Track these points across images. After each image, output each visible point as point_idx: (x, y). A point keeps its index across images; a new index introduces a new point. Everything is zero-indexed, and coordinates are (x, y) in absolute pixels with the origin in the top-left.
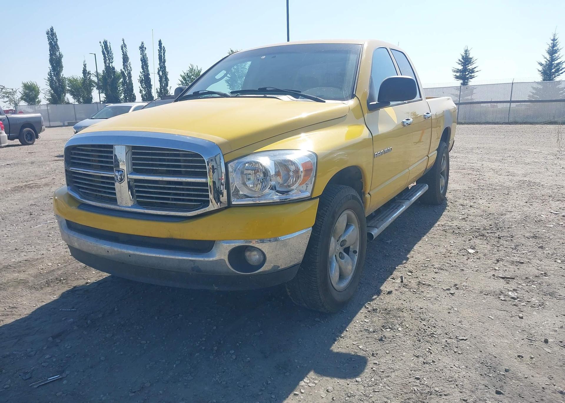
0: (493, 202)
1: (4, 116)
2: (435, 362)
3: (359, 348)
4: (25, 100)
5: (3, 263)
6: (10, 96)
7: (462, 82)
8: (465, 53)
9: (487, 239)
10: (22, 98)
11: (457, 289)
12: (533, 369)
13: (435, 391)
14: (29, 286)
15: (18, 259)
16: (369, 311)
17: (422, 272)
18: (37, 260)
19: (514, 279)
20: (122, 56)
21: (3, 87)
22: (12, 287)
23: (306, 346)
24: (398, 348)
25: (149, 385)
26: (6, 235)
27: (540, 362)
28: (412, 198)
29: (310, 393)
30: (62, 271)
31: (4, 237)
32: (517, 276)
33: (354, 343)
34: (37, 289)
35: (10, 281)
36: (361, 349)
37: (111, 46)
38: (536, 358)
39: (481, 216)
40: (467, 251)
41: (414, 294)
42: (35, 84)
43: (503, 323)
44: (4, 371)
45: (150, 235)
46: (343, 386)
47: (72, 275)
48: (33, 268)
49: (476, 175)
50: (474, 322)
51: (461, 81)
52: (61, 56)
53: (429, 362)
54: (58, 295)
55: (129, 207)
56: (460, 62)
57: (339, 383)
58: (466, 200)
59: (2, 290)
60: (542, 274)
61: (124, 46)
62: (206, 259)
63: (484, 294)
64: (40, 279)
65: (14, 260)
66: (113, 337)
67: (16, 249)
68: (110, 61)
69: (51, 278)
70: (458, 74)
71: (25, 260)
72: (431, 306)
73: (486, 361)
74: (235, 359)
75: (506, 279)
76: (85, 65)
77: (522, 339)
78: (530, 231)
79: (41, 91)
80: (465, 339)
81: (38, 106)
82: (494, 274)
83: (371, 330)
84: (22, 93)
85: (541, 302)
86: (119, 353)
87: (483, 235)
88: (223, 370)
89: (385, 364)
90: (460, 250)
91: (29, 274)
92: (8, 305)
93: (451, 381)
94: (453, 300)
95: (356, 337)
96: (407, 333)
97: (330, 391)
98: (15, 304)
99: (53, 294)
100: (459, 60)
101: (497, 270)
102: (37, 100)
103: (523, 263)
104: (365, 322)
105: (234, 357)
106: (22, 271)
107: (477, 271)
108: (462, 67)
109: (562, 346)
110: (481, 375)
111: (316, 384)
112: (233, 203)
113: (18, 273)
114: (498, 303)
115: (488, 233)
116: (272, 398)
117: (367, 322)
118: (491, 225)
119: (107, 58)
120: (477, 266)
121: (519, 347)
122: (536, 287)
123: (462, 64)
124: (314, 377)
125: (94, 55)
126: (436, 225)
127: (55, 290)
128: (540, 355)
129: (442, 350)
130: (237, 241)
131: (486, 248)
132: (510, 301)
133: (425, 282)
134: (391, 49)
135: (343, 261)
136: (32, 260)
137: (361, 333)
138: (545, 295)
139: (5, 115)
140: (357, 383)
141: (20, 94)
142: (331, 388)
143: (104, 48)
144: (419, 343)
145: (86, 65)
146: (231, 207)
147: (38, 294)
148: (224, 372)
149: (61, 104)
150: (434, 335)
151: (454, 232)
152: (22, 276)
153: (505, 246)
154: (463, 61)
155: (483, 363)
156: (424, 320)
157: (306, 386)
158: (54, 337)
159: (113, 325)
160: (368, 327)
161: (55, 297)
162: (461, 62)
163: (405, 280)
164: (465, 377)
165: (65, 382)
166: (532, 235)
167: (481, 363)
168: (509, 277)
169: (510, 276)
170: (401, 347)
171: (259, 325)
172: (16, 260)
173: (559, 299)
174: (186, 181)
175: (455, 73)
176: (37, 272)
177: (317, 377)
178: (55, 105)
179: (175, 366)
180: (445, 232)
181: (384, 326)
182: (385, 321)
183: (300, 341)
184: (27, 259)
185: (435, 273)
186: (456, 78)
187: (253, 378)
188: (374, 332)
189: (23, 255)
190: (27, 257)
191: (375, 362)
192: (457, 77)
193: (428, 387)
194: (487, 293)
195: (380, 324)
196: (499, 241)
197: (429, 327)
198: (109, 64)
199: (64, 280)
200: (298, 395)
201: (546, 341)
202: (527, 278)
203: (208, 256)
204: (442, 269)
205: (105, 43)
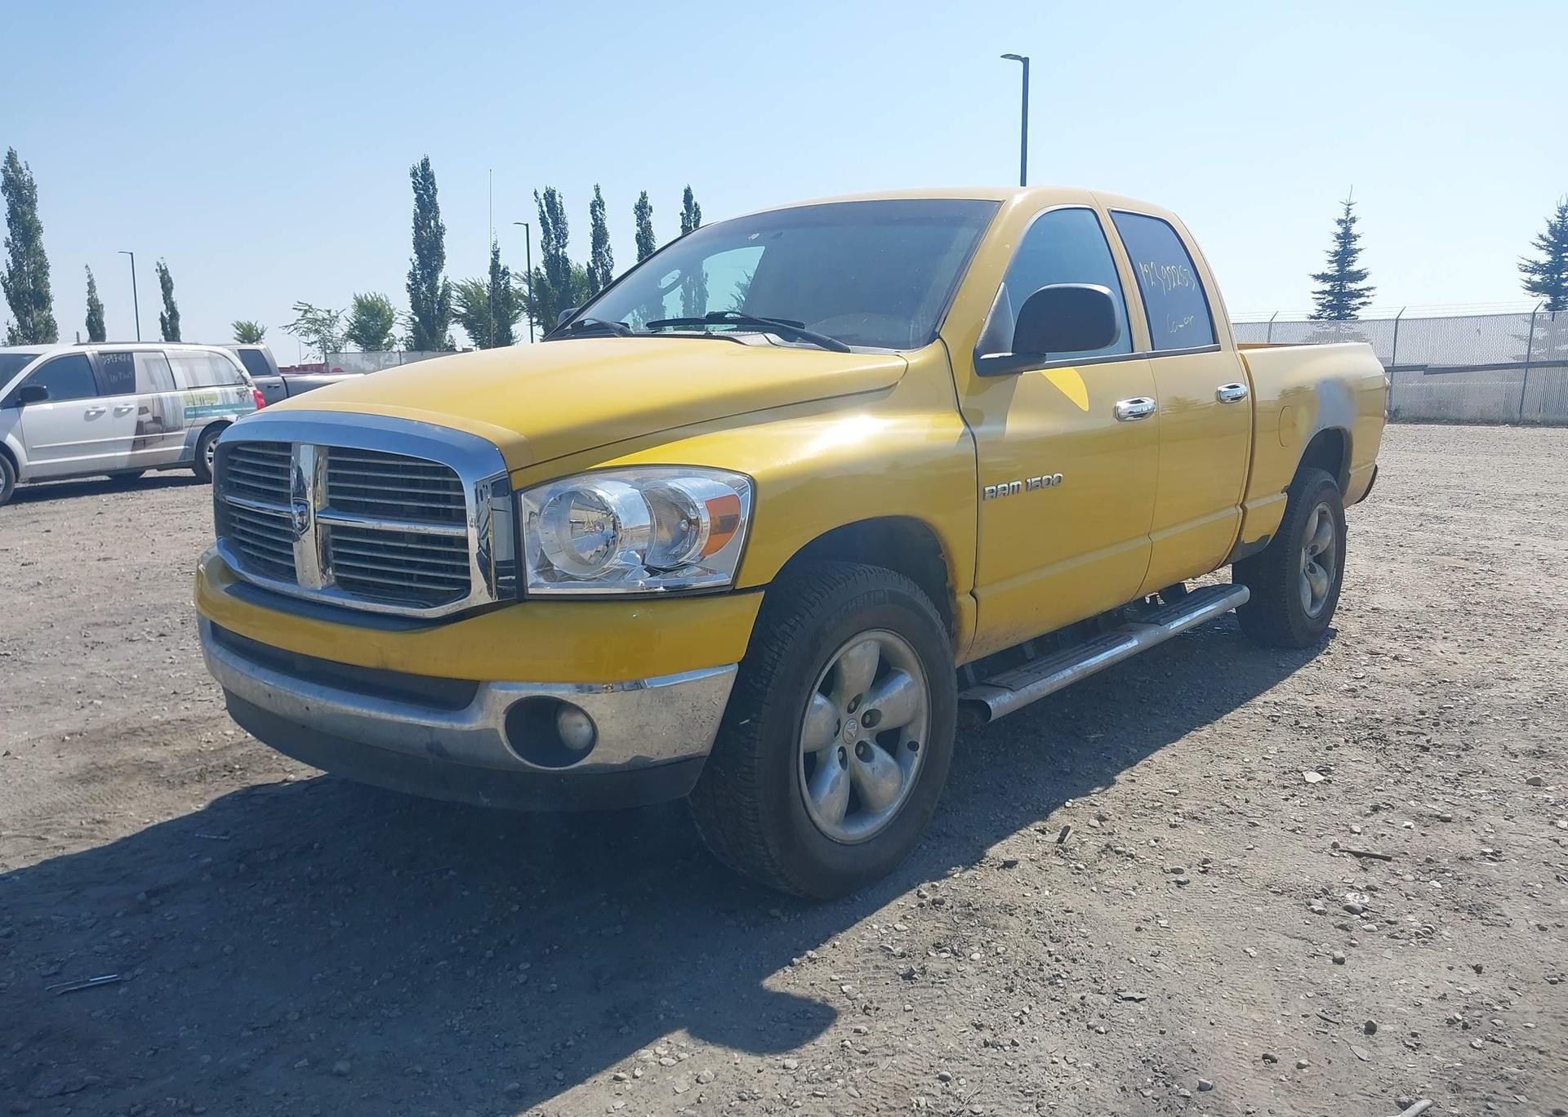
0: (1477, 649)
1: (279, 379)
2: (1018, 1045)
3: (842, 990)
4: (357, 340)
5: (132, 722)
6: (322, 328)
7: (1549, 302)
8: (1558, 217)
9: (1384, 748)
10: (350, 336)
11: (1202, 872)
12: (1286, 1094)
13: (972, 1112)
14: (159, 777)
15: (168, 716)
16: (921, 905)
17: (1136, 820)
18: (206, 721)
19: (1389, 859)
20: (591, 230)
21: (307, 308)
22: (120, 777)
23: (710, 972)
24: (943, 1000)
25: (296, 1018)
26: (171, 660)
27: (1320, 1080)
28: (1172, 620)
29: (654, 1080)
30: (247, 749)
31: (164, 665)
32: (1406, 854)
33: (834, 977)
34: (171, 785)
35: (123, 763)
36: (844, 993)
37: (563, 204)
38: (1314, 1068)
39: (1411, 686)
40: (1302, 775)
41: (1073, 873)
42: (384, 300)
43: (1276, 970)
44: (13, 953)
45: (344, 660)
46: (745, 1073)
47: (262, 761)
48: (189, 738)
49: (1475, 573)
50: (1195, 959)
51: (1547, 299)
52: (440, 231)
53: (1001, 1043)
54: (207, 803)
55: (318, 592)
56: (1542, 243)
57: (737, 1066)
58: (1395, 639)
59: (97, 781)
60: (1484, 854)
61: (597, 205)
62: (457, 726)
63: (1274, 892)
64: (190, 764)
65: (157, 717)
66: (276, 906)
67: (175, 693)
68: (558, 242)
69: (215, 763)
70: (1537, 278)
71: (182, 718)
72: (1099, 907)
73: (1160, 1057)
74: (522, 984)
75: (1365, 858)
76: (496, 254)
77: (1303, 1016)
78: (1535, 737)
79: (396, 318)
80: (1137, 998)
81: (387, 355)
82: (1334, 843)
83: (898, 950)
84: (352, 322)
85: (1427, 927)
86: (270, 942)
87: (1382, 739)
88: (480, 1005)
89: (882, 1035)
90: (1285, 773)
91: (174, 751)
92: (91, 814)
93: (1030, 1095)
94: (1172, 899)
95: (849, 963)
96: (989, 969)
97: (702, 1081)
98: (107, 815)
99: (201, 799)
100: (1541, 236)
101: (1355, 833)
102: (386, 340)
103: (1450, 821)
104: (896, 929)
105: (522, 978)
106: (162, 744)
107: (1293, 831)
108: (1549, 258)
109: (1408, 1046)
110: (1123, 1089)
111: (680, 1061)
112: (531, 591)
113: (151, 747)
114: (1298, 919)
115: (1398, 732)
116: (556, 1078)
117: (900, 931)
118: (1423, 713)
119: (553, 236)
120: (1301, 819)
121: (1281, 1034)
122: (1441, 887)
123: (1550, 249)
124: (684, 1045)
125: (525, 227)
126: (1259, 700)
127: (209, 792)
128: (1330, 1062)
129: (1054, 1019)
130: (524, 684)
131: (1365, 772)
132: (1337, 915)
133: (1124, 846)
134: (1112, 211)
135: (866, 767)
136: (196, 719)
137: (867, 954)
138: (1457, 910)
139: (279, 376)
140: (782, 1071)
141: (348, 323)
142: (708, 1074)
143: (545, 209)
144: (1007, 994)
145: (498, 251)
146: (526, 601)
147: (168, 796)
148: (480, 1008)
149: (435, 351)
150: (1059, 981)
151: (1297, 723)
152: (156, 754)
153: (1429, 771)
154: (1552, 239)
155: (1148, 1060)
156: (1057, 942)
157: (654, 1064)
158: (150, 894)
159: (290, 879)
160: (894, 941)
161: (201, 805)
162: (1545, 243)
163: (1074, 837)
164: (1074, 1088)
165: (123, 990)
166: (1533, 746)
167: (1144, 1062)
168: (1379, 853)
169: (1384, 852)
170: (952, 999)
171: (622, 913)
172: (162, 716)
173: (1488, 925)
174: (426, 532)
175: (1527, 276)
176: (195, 747)
177: (692, 1046)
178: (420, 353)
179: (375, 982)
180: (1273, 721)
181: (939, 943)
182: (948, 933)
183: (703, 959)
184: (185, 718)
185: (1171, 826)
186: (1528, 289)
187: (539, 1029)
188: (903, 955)
189: (183, 708)
190: (190, 713)
191: (858, 1027)
192: (1534, 288)
193: (960, 1100)
194: (1280, 891)
195: (932, 938)
196: (1418, 756)
197: (1057, 960)
198: (557, 251)
199: (241, 769)
200: (624, 1079)
201: (1371, 1029)
202: (1429, 861)
203: (463, 720)
204: (1196, 818)
205: (550, 195)
